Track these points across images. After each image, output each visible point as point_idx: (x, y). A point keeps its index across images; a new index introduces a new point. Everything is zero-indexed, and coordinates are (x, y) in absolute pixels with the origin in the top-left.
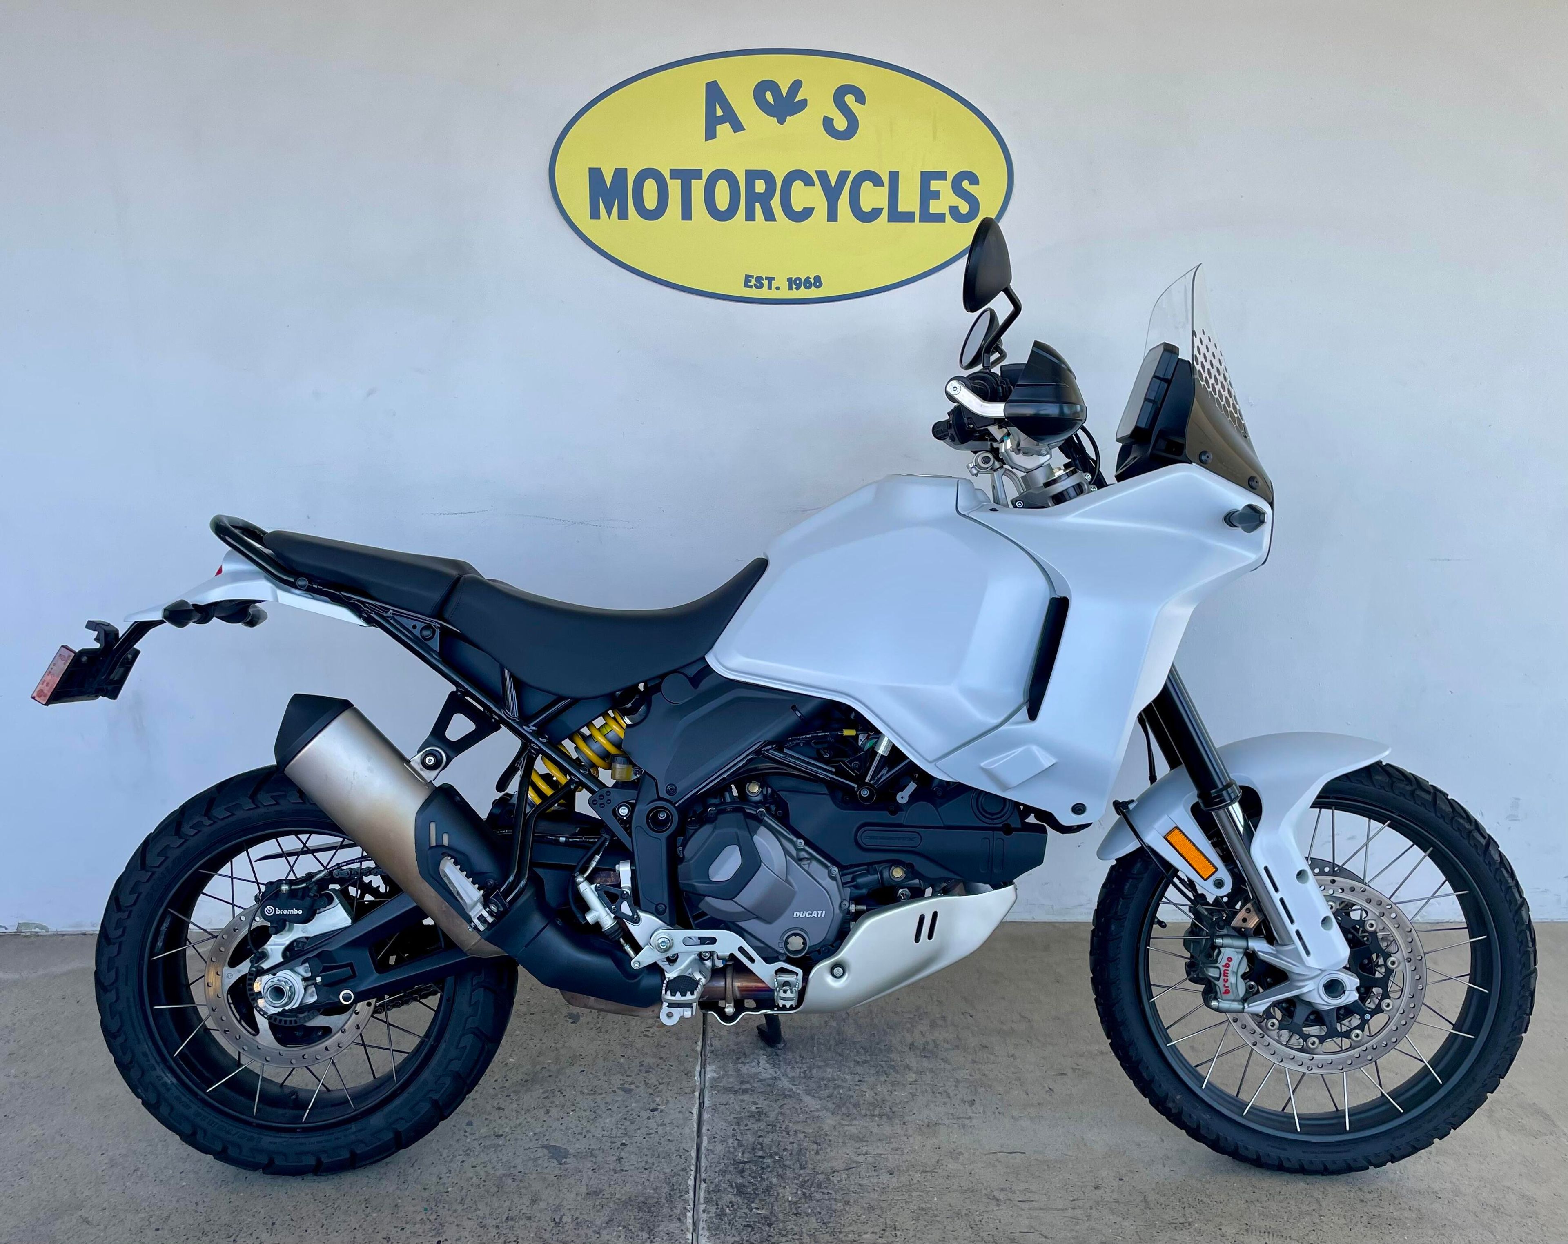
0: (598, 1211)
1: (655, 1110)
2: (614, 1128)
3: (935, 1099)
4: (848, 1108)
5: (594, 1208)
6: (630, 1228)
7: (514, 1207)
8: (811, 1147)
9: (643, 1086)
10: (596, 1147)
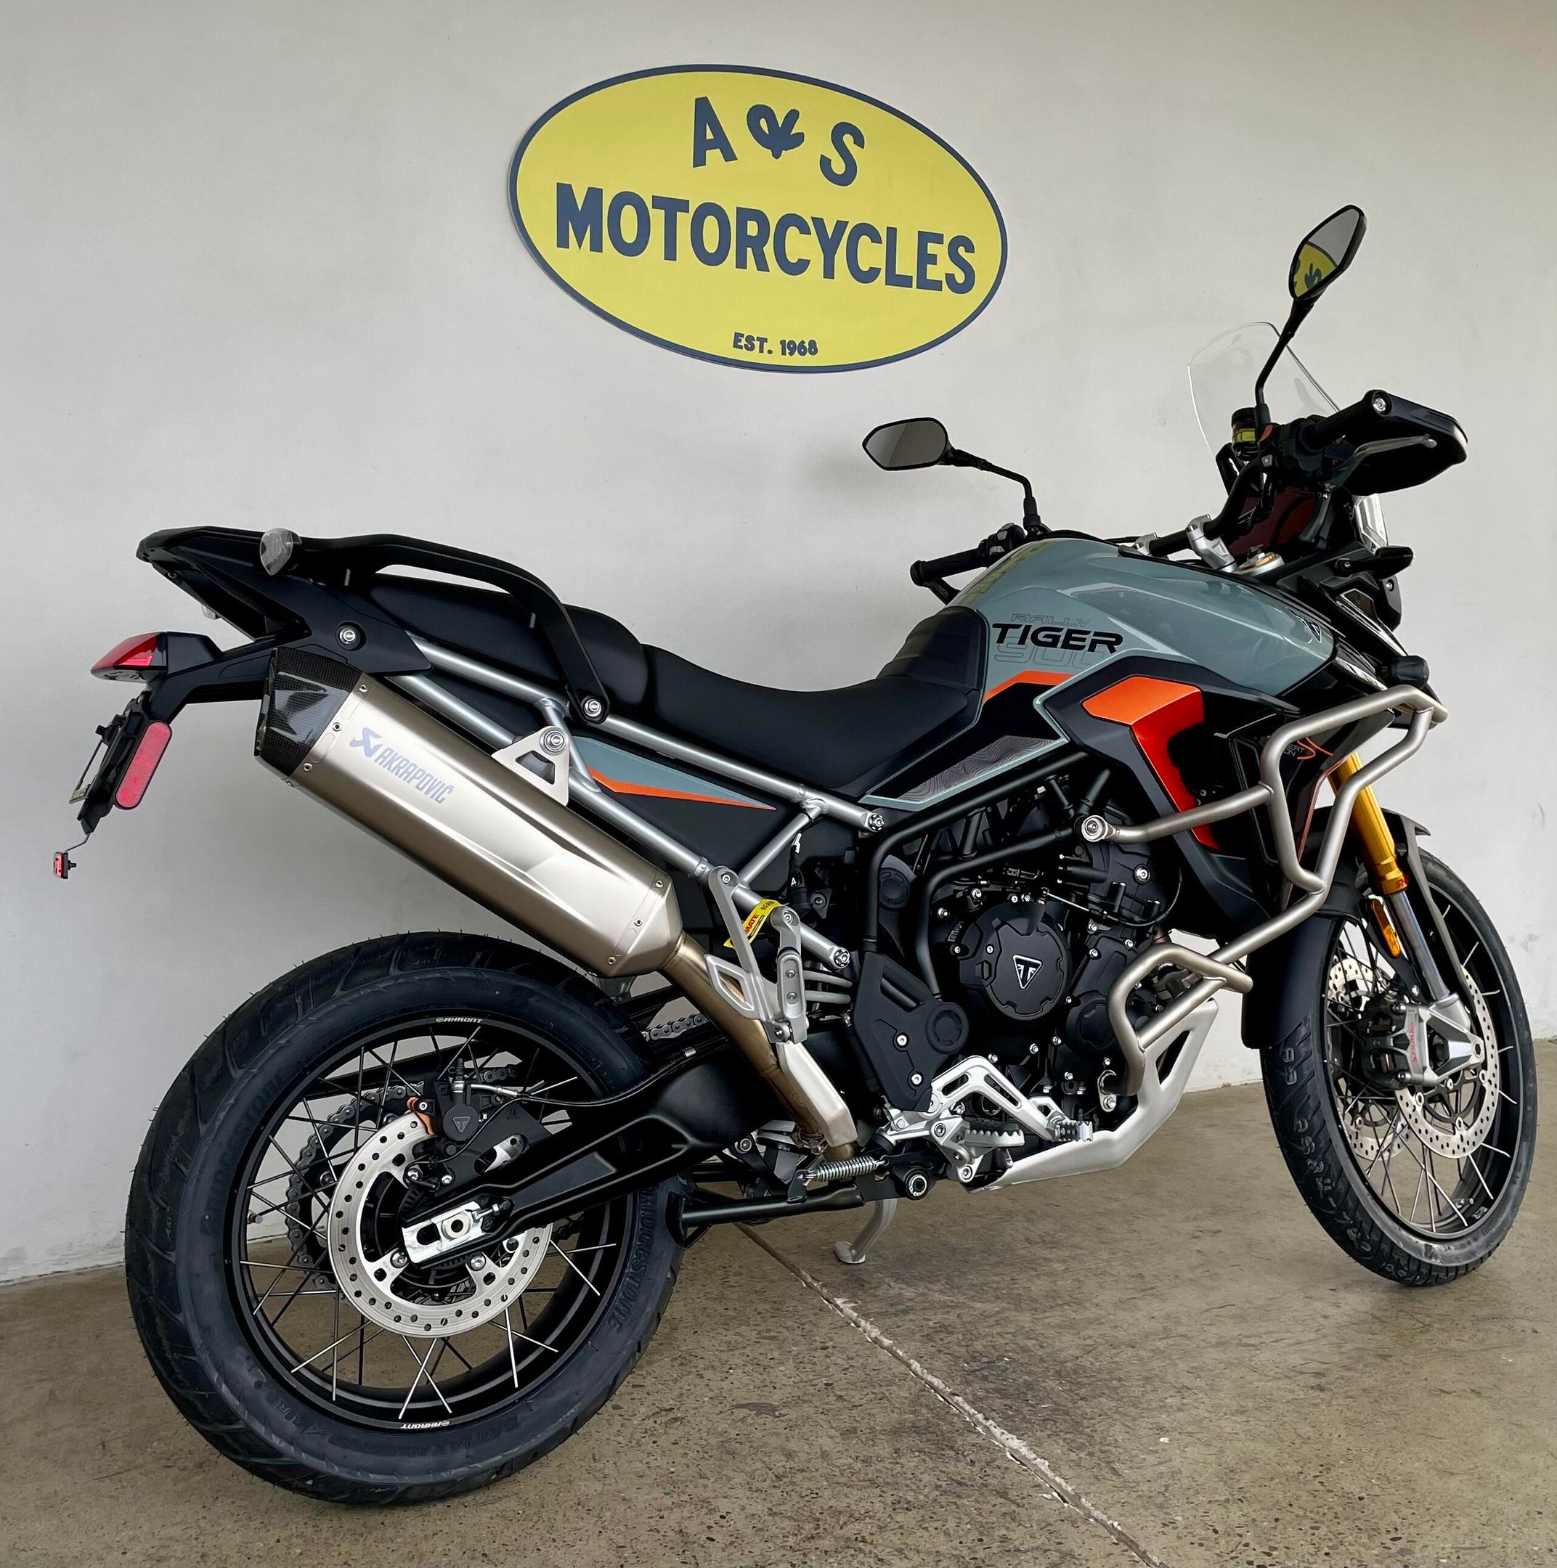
0: (873, 1446)
1: (827, 1348)
2: (797, 1372)
3: (1101, 1280)
4: (1026, 1304)
5: (865, 1445)
6: (927, 1450)
7: (772, 1466)
8: (1030, 1343)
9: (785, 1331)
10: (800, 1393)
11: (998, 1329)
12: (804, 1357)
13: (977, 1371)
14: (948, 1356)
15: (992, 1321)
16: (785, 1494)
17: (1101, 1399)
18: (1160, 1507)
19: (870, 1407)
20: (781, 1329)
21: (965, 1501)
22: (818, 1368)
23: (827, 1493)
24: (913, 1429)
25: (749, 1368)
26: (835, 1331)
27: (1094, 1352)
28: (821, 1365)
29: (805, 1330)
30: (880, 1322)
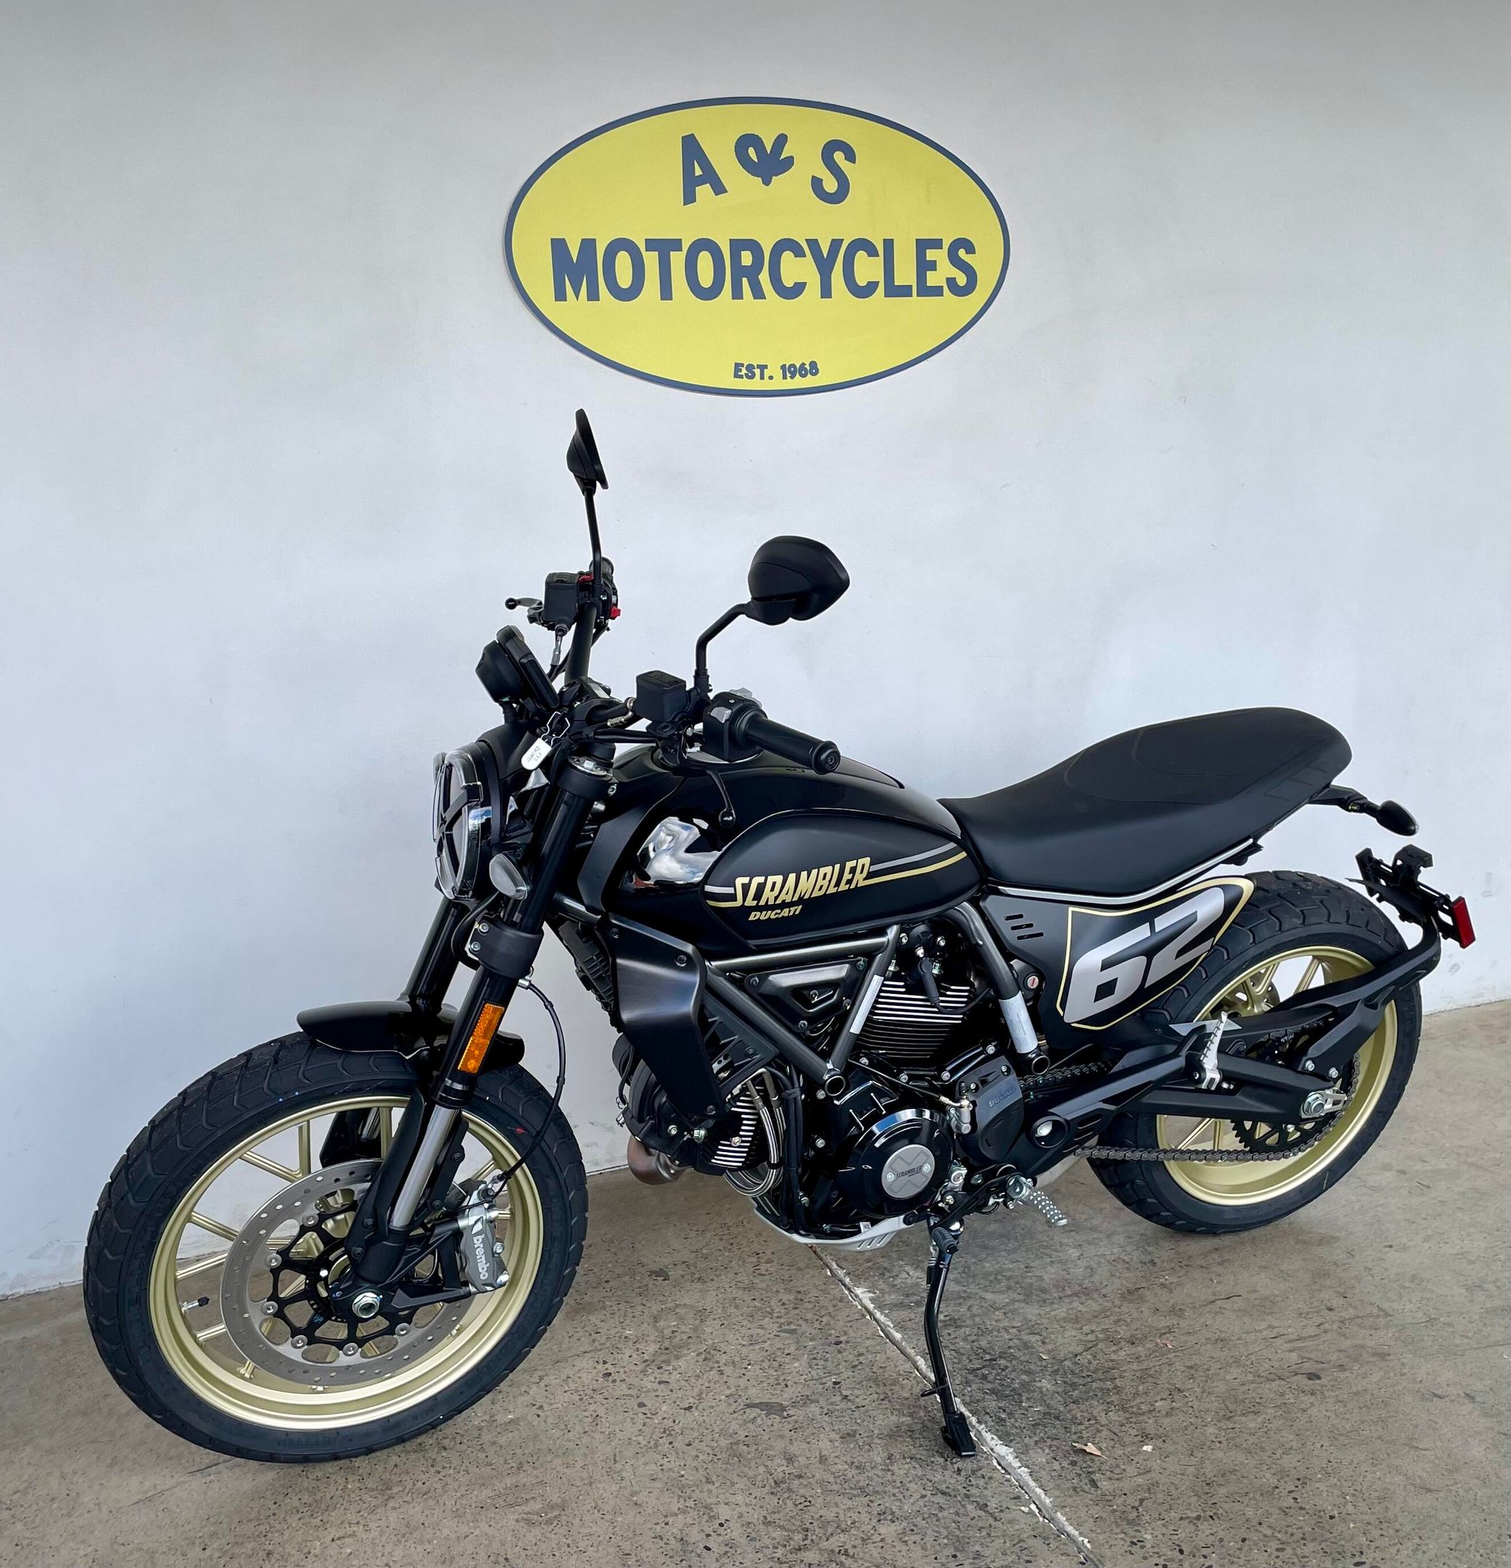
0: (869, 1451)
1: (841, 1342)
2: (810, 1370)
4: (1037, 1295)
5: (861, 1449)
6: (918, 1456)
7: (773, 1471)
8: (1034, 1339)
9: (804, 1325)
10: (809, 1393)
11: (1007, 1324)
12: (818, 1353)
13: (978, 1369)
14: (953, 1352)
15: (1001, 1314)
16: (781, 1502)
17: (1093, 1402)
18: (1131, 1523)
19: (872, 1408)
20: (801, 1322)
21: (945, 1513)
22: (829, 1363)
23: (820, 1500)
24: (909, 1433)
25: (766, 1364)
26: (851, 1324)
27: (1094, 1349)
28: (833, 1362)
29: (823, 1324)
30: (895, 1314)
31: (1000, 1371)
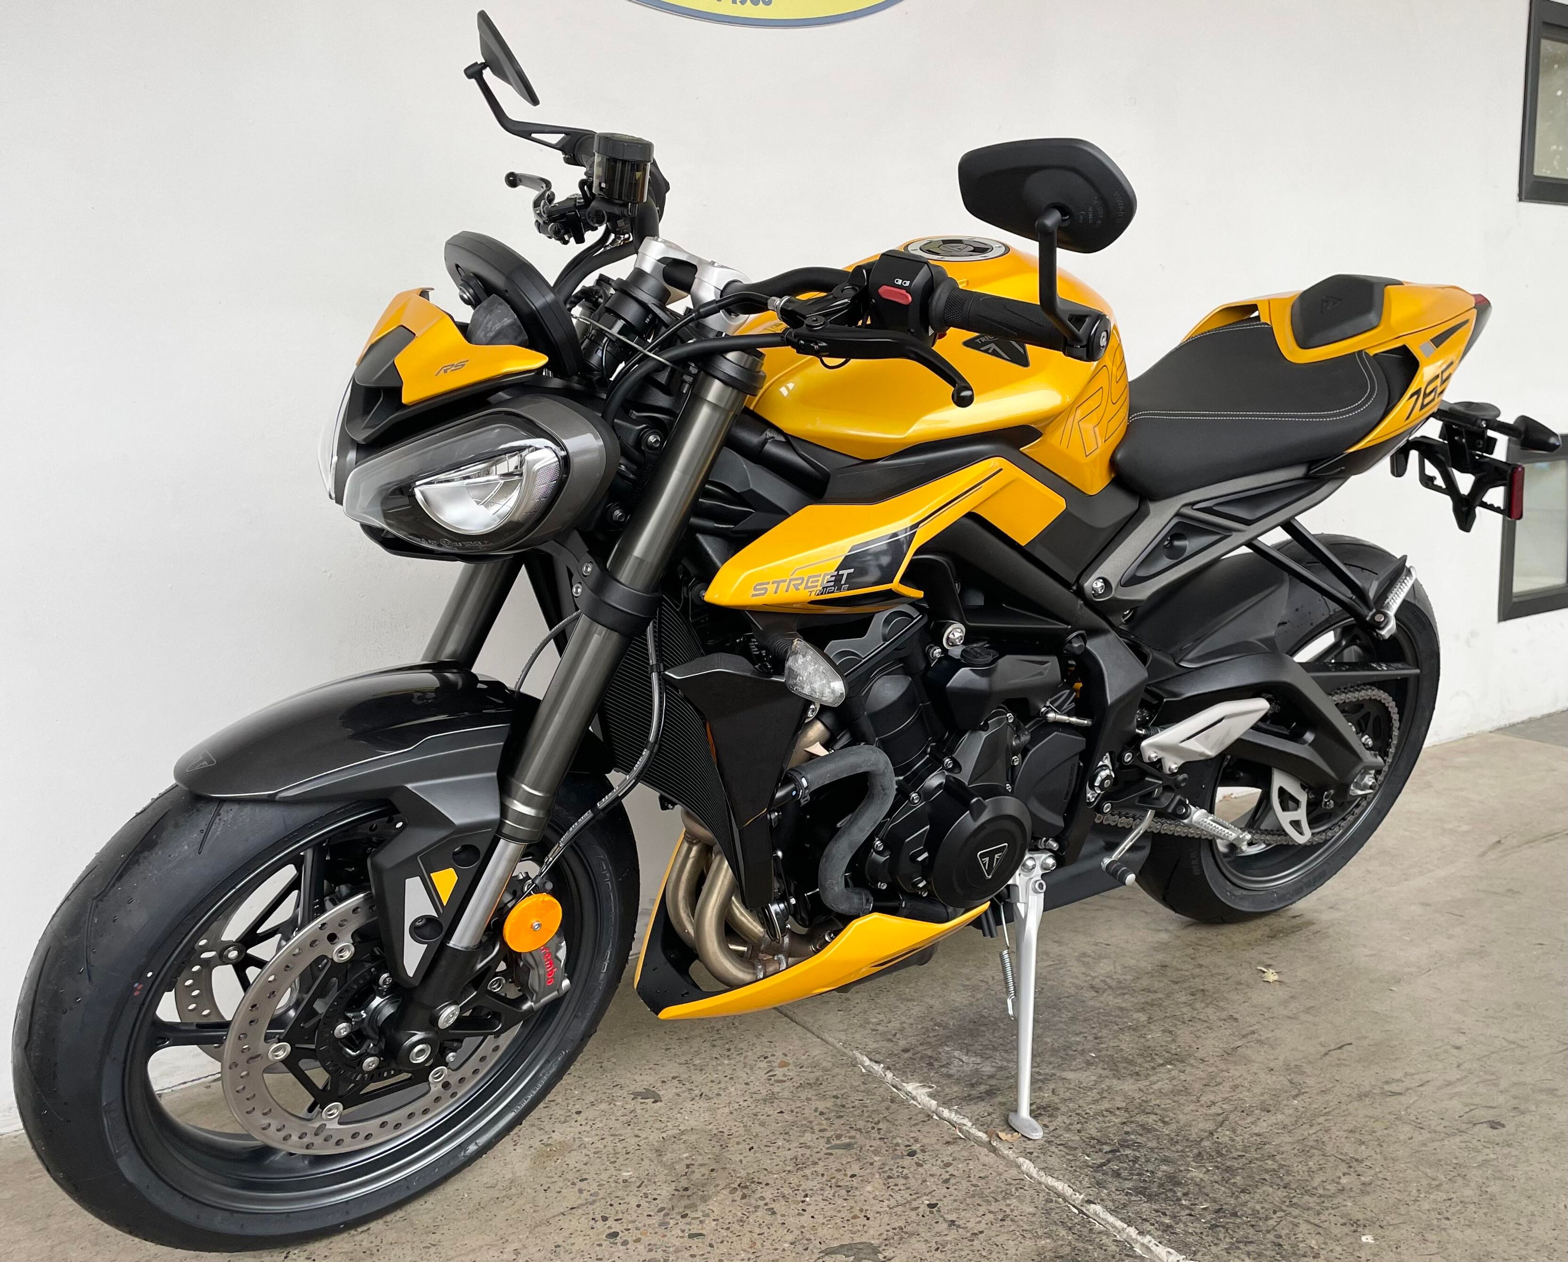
1: (916, 1152)
2: (889, 1192)
3: (1194, 1027)
9: (858, 1136)
10: (902, 1223)
11: (1106, 1105)
12: (891, 1169)
13: (1103, 1164)
14: (1061, 1147)
15: (1093, 1094)
17: (1265, 1188)
19: (994, 1234)
20: (853, 1133)
22: (912, 1181)
25: (829, 1192)
26: (918, 1127)
27: (1227, 1123)
28: (916, 1180)
29: (882, 1132)
30: (967, 1109)
31: (1131, 1163)
